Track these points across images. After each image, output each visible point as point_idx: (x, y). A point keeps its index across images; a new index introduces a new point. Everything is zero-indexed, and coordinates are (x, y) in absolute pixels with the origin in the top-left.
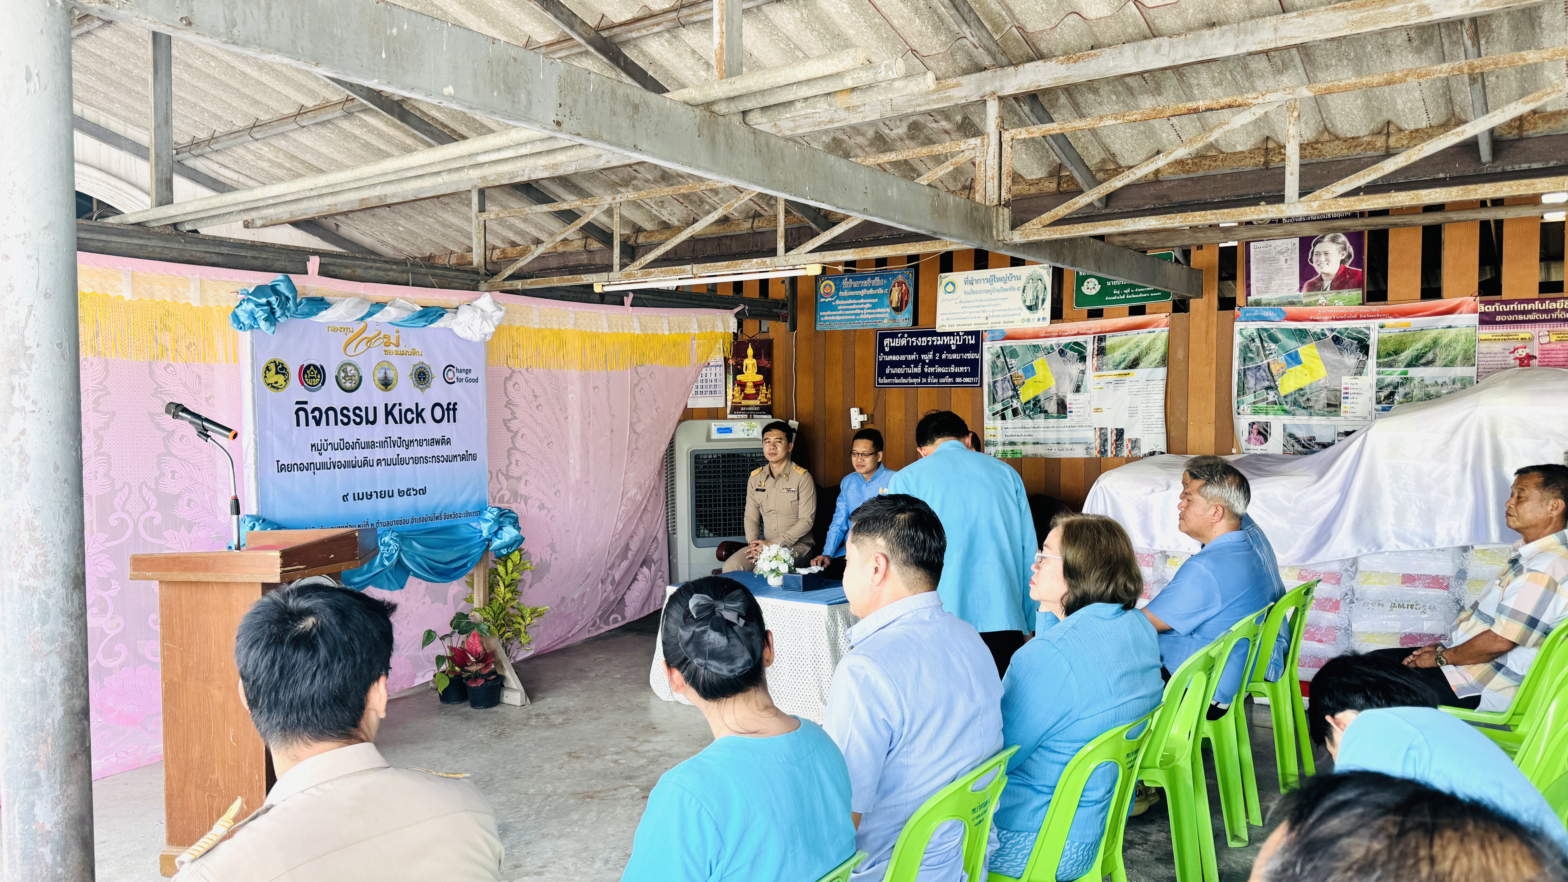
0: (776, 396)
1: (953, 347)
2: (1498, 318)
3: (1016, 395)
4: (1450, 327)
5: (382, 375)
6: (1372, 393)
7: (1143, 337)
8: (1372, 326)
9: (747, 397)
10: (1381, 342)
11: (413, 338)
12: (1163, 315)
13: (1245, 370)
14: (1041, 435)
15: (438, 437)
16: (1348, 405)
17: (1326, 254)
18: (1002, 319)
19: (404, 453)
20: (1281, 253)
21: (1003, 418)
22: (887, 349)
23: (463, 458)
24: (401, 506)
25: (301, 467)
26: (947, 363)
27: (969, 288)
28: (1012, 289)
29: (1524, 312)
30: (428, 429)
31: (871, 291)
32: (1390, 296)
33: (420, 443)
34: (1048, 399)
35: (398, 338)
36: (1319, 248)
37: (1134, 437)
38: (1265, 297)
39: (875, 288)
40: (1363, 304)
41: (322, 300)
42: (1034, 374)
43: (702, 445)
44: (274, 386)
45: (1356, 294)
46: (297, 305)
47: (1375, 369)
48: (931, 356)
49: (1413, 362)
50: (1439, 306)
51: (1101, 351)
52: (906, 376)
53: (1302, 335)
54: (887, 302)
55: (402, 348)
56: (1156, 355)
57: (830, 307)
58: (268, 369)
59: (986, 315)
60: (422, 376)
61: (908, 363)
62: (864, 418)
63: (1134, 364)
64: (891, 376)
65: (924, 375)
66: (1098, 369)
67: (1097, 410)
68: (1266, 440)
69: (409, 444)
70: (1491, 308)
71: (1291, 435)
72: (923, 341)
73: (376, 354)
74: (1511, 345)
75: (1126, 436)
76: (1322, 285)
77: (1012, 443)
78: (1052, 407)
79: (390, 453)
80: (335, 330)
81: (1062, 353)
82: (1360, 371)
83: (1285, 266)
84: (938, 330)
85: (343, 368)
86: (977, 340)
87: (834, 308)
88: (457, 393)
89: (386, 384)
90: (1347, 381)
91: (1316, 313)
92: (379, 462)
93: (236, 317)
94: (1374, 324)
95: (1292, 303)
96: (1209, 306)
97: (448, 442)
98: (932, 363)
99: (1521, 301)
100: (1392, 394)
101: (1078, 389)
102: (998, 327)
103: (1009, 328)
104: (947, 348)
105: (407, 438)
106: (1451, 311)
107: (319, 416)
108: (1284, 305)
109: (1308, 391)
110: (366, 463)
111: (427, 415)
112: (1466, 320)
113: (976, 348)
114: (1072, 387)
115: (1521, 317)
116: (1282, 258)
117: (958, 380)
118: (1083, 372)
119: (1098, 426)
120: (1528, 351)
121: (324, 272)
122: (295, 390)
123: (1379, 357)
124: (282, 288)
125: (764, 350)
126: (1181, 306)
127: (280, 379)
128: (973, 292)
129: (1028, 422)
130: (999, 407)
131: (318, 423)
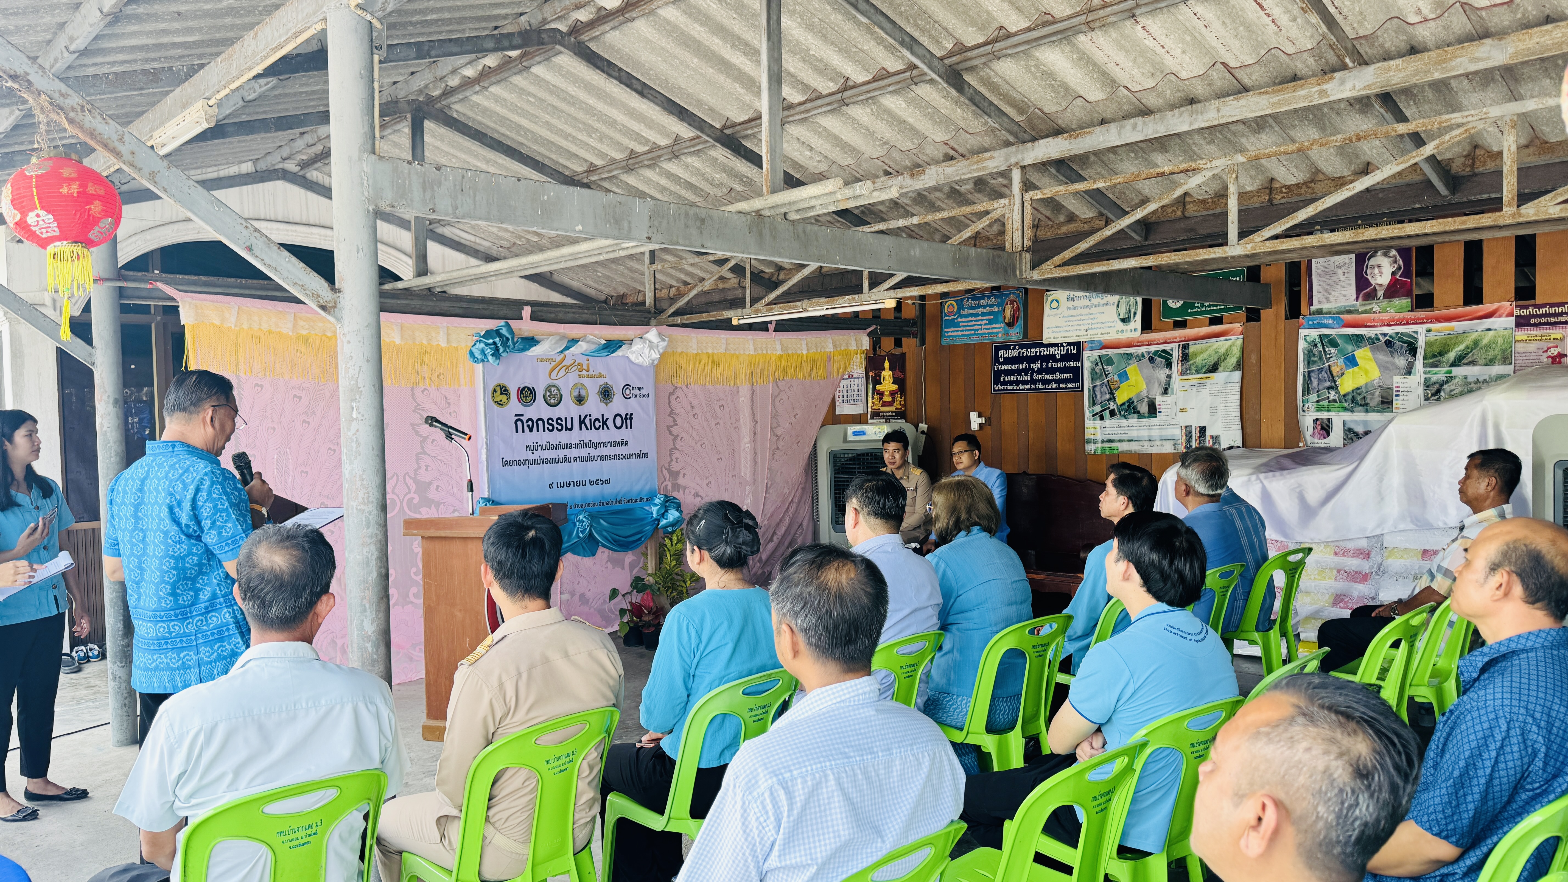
0: (909, 402)
1: (1058, 357)
2: (1533, 321)
3: (1113, 398)
4: (1490, 330)
5: (576, 393)
6: (1420, 391)
7: (1220, 345)
8: (1420, 331)
9: (885, 404)
10: (1428, 344)
11: (599, 364)
12: (1238, 325)
13: (1309, 372)
14: (1134, 434)
15: (619, 440)
16: (1400, 402)
17: (1379, 266)
18: (1099, 331)
19: (593, 452)
20: (1339, 267)
21: (1102, 418)
22: (1001, 360)
23: (638, 456)
24: (592, 492)
25: (520, 463)
26: (1053, 371)
27: (1071, 304)
28: (1108, 304)
29: (1556, 315)
30: (610, 434)
31: (988, 309)
32: (1436, 303)
33: (605, 444)
34: (1141, 401)
35: (588, 365)
36: (1372, 262)
37: (1214, 433)
38: (1326, 307)
39: (991, 306)
40: (1412, 311)
41: (533, 338)
42: (1128, 379)
43: (840, 446)
44: (500, 404)
45: (1405, 302)
46: (514, 344)
47: (1422, 370)
48: (1039, 365)
49: (1455, 364)
50: (1478, 311)
51: (1185, 358)
52: (1017, 382)
53: (1358, 340)
54: (1001, 318)
55: (591, 372)
56: (1233, 360)
57: (953, 324)
58: (495, 391)
59: (1086, 327)
60: (606, 394)
61: (1019, 372)
62: (982, 420)
63: (1214, 368)
64: (1005, 383)
65: (1033, 381)
66: (1182, 373)
67: (1183, 410)
68: (1328, 435)
69: (597, 445)
70: (1526, 312)
71: (1350, 430)
72: (1031, 352)
73: (573, 378)
74: (1544, 345)
75: (1208, 433)
76: (1376, 294)
77: (1110, 441)
78: (1144, 408)
79: (583, 452)
80: (542, 361)
81: (1151, 360)
82: (1409, 372)
83: (1342, 278)
84: (1045, 342)
85: (548, 388)
86: (1078, 350)
87: (956, 325)
88: (633, 406)
89: (580, 400)
90: (1398, 380)
91: (1370, 320)
92: (575, 459)
93: (472, 354)
94: (1421, 328)
95: (1349, 312)
96: (1277, 315)
97: (626, 443)
98: (1040, 371)
99: (1552, 305)
100: (1438, 391)
101: (1166, 392)
102: (1096, 338)
103: (1105, 338)
104: (1052, 357)
105: (595, 440)
106: (1489, 315)
107: (532, 425)
108: (1342, 313)
109: (1364, 390)
110: (565, 460)
111: (610, 423)
112: (1503, 323)
113: (1077, 357)
114: (1161, 390)
115: (1553, 320)
116: (1340, 272)
117: (1062, 385)
118: (1169, 377)
119: (1184, 425)
120: (1559, 350)
121: (534, 317)
122: (515, 406)
123: (1425, 358)
124: (504, 331)
125: (898, 364)
126: (1253, 316)
127: (504, 398)
128: (1075, 308)
129: (1124, 422)
130: (1098, 408)
131: (531, 430)
